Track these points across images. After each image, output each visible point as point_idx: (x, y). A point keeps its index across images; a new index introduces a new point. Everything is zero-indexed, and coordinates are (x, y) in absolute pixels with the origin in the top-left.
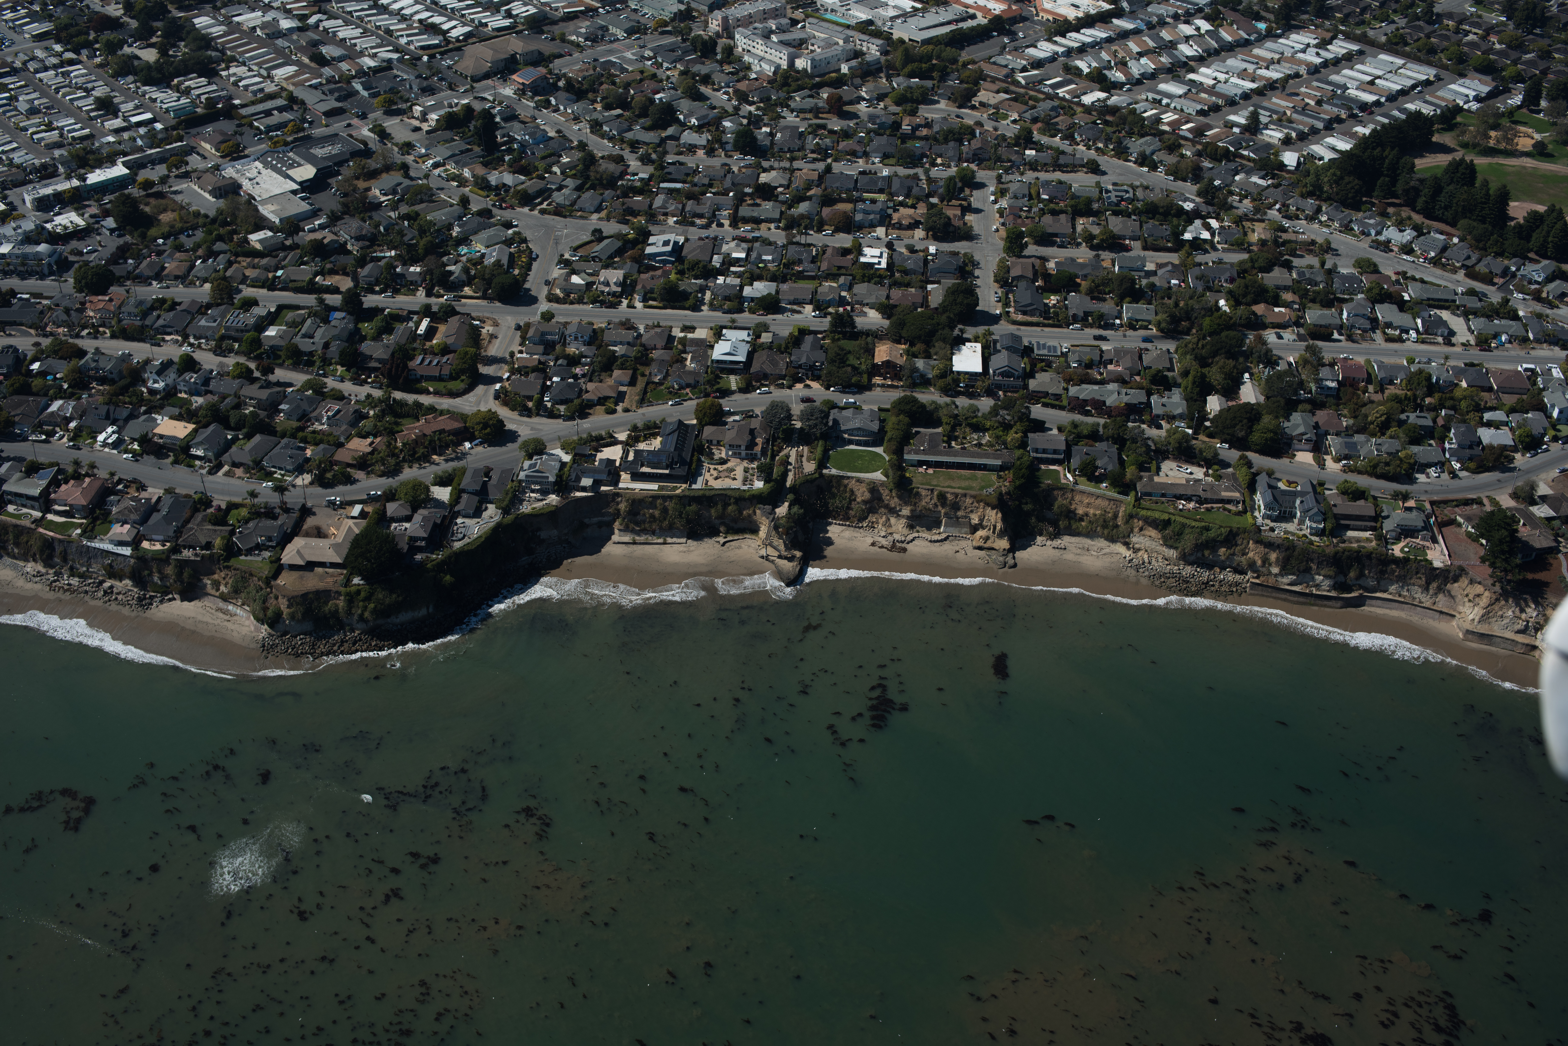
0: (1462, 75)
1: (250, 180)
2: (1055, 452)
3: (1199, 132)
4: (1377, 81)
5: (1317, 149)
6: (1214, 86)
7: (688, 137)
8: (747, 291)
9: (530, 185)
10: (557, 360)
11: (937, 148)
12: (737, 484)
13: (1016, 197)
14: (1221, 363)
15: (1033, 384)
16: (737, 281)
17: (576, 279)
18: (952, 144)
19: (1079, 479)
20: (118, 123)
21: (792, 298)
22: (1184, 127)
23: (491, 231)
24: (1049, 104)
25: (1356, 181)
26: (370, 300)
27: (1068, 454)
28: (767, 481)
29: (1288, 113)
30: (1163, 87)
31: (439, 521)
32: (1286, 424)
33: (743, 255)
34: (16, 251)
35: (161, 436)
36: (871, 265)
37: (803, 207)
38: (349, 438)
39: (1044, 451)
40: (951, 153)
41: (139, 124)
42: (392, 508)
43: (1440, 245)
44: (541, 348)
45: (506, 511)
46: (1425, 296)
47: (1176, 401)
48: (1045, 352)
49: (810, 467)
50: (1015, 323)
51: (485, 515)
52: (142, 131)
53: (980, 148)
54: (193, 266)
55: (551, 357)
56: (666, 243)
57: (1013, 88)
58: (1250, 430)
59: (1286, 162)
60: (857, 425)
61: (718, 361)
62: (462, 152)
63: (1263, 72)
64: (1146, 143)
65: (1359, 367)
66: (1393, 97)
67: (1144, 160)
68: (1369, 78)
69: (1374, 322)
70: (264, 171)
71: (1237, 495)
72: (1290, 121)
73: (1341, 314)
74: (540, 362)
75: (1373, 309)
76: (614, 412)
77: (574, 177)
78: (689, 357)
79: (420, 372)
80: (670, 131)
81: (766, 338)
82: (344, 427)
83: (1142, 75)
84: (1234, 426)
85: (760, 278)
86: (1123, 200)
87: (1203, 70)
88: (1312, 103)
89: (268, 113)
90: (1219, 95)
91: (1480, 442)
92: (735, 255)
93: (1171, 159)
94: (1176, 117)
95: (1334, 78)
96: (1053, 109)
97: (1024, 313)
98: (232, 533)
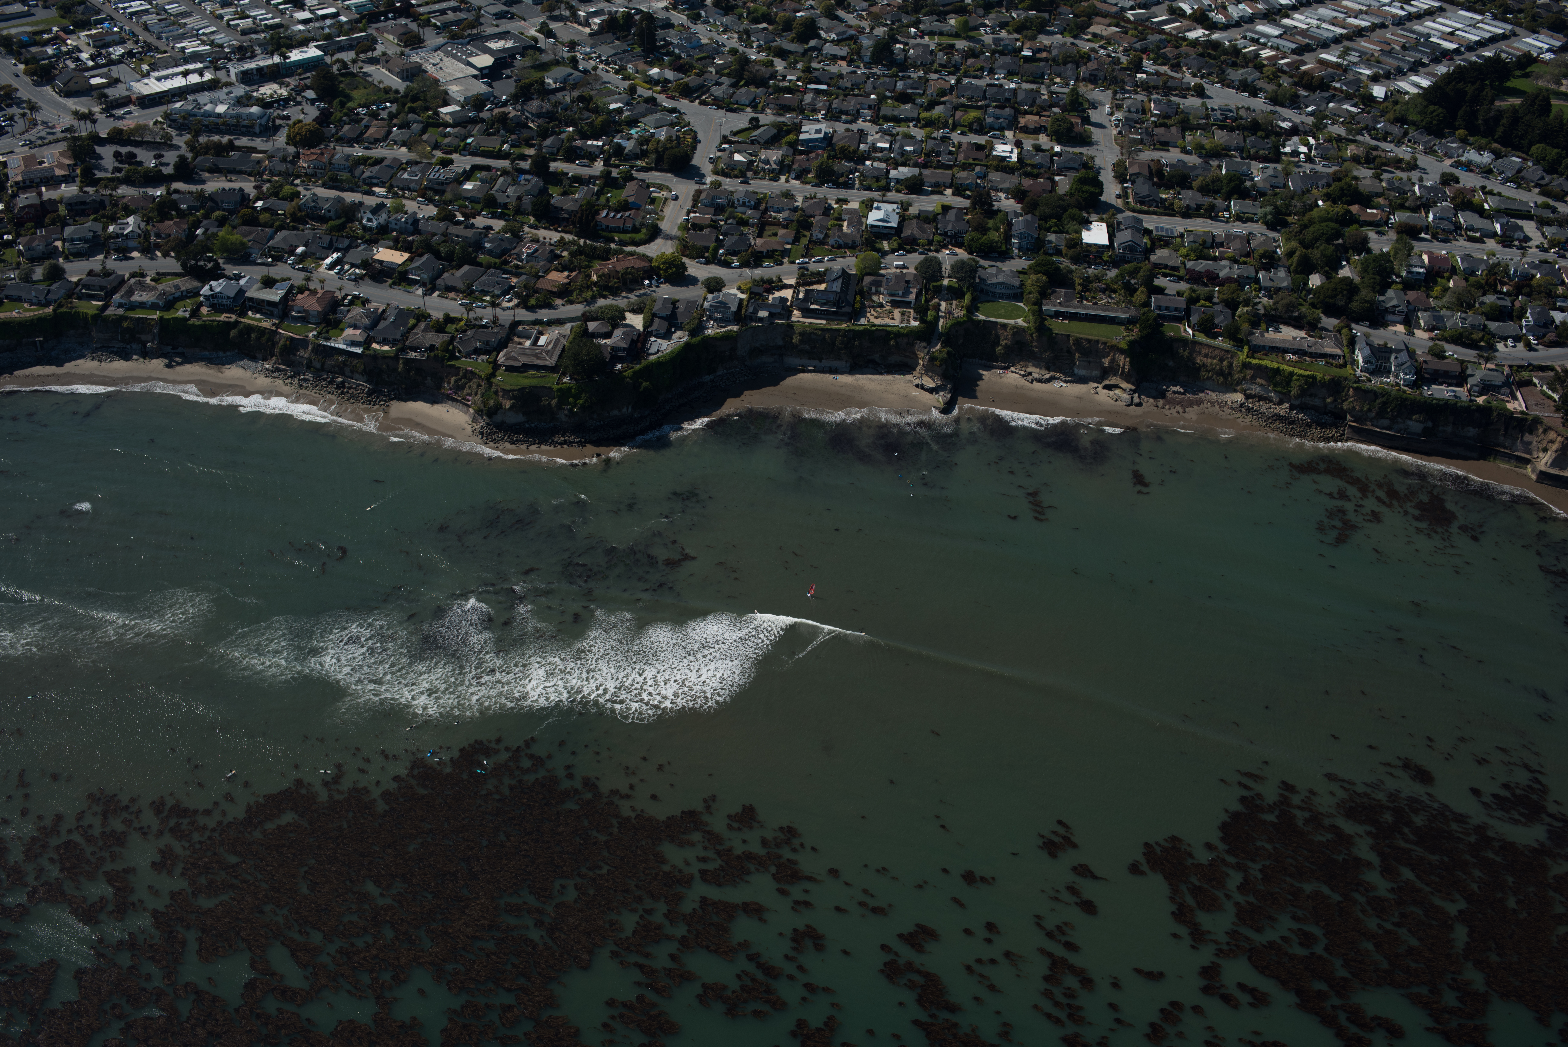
0: (1534, 32)
1: (434, 65)
2: (1176, 309)
3: (1295, 66)
4: (1457, 32)
5: (1403, 85)
6: (1307, 30)
7: (828, 49)
8: (893, 173)
9: (690, 79)
10: (727, 219)
11: (1055, 68)
12: (896, 323)
13: (1129, 111)
14: (1322, 248)
15: (1153, 258)
16: (884, 165)
17: (737, 157)
18: (1070, 66)
19: (1197, 333)
20: (305, 15)
21: (934, 181)
22: (1282, 62)
23: (658, 115)
24: (1157, 37)
25: (1441, 110)
26: (554, 166)
27: (1188, 312)
28: (922, 321)
29: (1376, 54)
30: (1261, 28)
31: (635, 338)
32: (1381, 298)
33: (887, 145)
34: (231, 111)
35: (381, 262)
36: (1003, 158)
37: (938, 110)
38: (547, 272)
39: (1167, 309)
40: (1069, 73)
41: (324, 17)
42: (592, 326)
43: (1517, 168)
44: (712, 210)
45: (693, 333)
46: (1503, 207)
47: (1282, 277)
48: (1164, 234)
49: (959, 313)
50: (1134, 211)
51: (675, 336)
52: (328, 22)
53: (1096, 70)
54: (389, 132)
55: (721, 217)
56: (818, 131)
57: (1122, 24)
58: (1350, 300)
59: (1375, 94)
60: (1001, 280)
61: (872, 226)
62: (624, 52)
63: (1352, 21)
64: (1247, 73)
65: (1444, 259)
66: (1472, 47)
67: (1245, 87)
68: (1450, 30)
69: (1458, 227)
70: (445, 59)
71: (1338, 351)
72: (1378, 62)
73: (1427, 217)
74: (712, 220)
75: (1456, 215)
76: (781, 263)
77: (728, 75)
78: (845, 224)
79: (605, 223)
80: (813, 43)
81: (913, 211)
82: (542, 263)
83: (1241, 17)
84: (1336, 296)
85: (904, 164)
86: (1227, 118)
87: (1296, 16)
88: (1398, 48)
89: (443, 12)
90: (1311, 37)
91: (1553, 321)
92: (879, 145)
93: (1270, 88)
94: (1273, 53)
95: (1418, 28)
96: (1161, 41)
97: (1142, 203)
98: (453, 339)
